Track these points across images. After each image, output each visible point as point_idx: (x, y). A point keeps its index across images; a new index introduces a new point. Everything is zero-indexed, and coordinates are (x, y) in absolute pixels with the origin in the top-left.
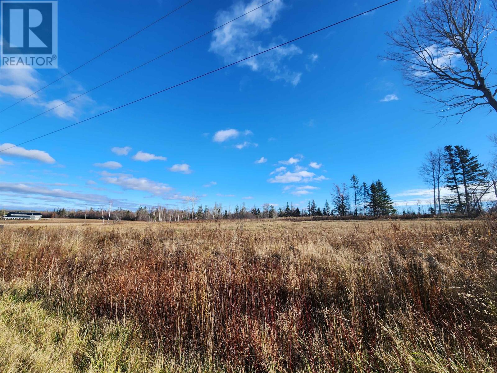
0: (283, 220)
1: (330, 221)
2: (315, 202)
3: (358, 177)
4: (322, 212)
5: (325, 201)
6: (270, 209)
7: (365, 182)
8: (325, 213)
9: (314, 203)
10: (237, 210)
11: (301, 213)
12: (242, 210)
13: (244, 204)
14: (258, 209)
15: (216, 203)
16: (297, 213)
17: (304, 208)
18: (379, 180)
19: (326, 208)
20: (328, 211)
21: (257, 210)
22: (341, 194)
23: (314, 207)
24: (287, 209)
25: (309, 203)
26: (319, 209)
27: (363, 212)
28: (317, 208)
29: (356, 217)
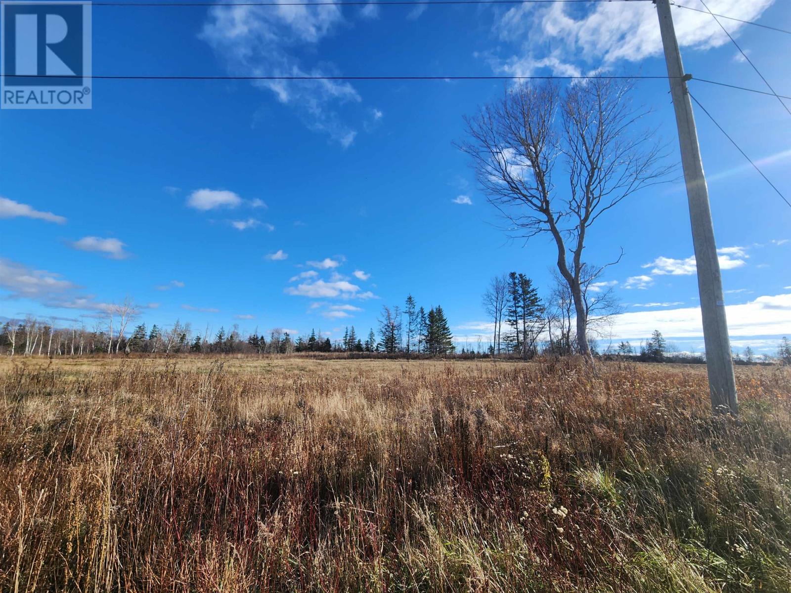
0: (302, 357)
1: (372, 359)
2: (356, 330)
3: (415, 299)
4: (364, 346)
5: (370, 330)
6: (283, 337)
7: (423, 307)
8: (368, 347)
9: (353, 333)
10: (220, 337)
11: (333, 346)
12: (231, 337)
13: (236, 326)
14: (262, 338)
15: (178, 322)
16: (326, 346)
17: (337, 339)
18: (439, 306)
19: (369, 340)
20: (372, 346)
21: (260, 338)
22: (392, 321)
23: (352, 338)
24: (312, 339)
25: (347, 332)
26: (359, 341)
27: (416, 348)
28: (357, 340)
29: (407, 355)
